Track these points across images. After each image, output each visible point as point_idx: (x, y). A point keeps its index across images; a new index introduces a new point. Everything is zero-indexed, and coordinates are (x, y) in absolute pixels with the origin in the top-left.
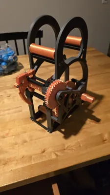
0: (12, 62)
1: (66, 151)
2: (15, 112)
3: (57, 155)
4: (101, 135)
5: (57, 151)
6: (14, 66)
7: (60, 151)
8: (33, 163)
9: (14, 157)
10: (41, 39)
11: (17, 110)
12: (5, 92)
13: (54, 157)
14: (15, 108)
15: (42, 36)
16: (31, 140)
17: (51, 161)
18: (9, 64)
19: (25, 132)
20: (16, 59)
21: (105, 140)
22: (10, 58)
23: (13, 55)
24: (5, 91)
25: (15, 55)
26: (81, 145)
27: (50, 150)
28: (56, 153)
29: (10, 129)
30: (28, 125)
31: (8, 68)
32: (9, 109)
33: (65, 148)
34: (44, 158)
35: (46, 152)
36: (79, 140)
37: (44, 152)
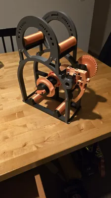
1: (46, 142)
3: (37, 147)
7: (41, 143)
8: (14, 157)
13: (34, 149)
16: (12, 136)
17: (32, 154)
19: (6, 129)
21: (82, 130)
26: (60, 136)
27: (32, 143)
28: (37, 145)
30: (9, 122)
33: (45, 140)
34: (25, 151)
35: (27, 145)
36: (58, 132)
37: (25, 146)
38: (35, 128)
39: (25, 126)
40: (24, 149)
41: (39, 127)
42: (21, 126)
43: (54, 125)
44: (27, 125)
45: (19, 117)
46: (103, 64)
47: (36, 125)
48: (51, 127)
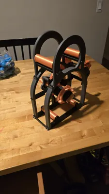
0: (9, 67)
2: (10, 112)
3: (41, 148)
4: (81, 132)
5: (42, 145)
6: (11, 71)
7: (45, 144)
8: (21, 154)
9: (6, 150)
11: (11, 110)
12: (2, 95)
13: (39, 149)
14: (10, 108)
16: (21, 136)
17: (36, 153)
18: (7, 69)
19: (17, 129)
20: (13, 65)
21: (84, 136)
22: (8, 63)
23: (10, 61)
24: (2, 93)
25: (12, 61)
26: (63, 140)
27: (36, 143)
29: (4, 127)
30: (20, 123)
31: (5, 72)
32: (5, 110)
33: (49, 142)
34: (30, 150)
35: (33, 145)
36: (62, 136)
42: (29, 128)
44: (35, 127)
45: (29, 119)
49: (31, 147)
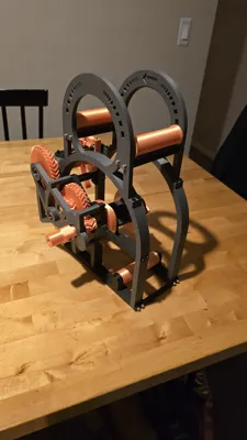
1: (73, 367)
3: (51, 378)
4: (154, 328)
5: (55, 368)
7: (60, 367)
10: (44, 108)
13: (44, 382)
15: (46, 104)
17: (37, 394)
21: (162, 338)
26: (110, 352)
27: (39, 365)
28: (50, 372)
33: (73, 360)
34: (20, 386)
35: (28, 370)
36: (106, 341)
37: (21, 372)
38: (52, 326)
39: (28, 320)
40: (19, 381)
41: (61, 324)
42: (18, 320)
43: (98, 324)
44: (33, 318)
45: (17, 296)
46: (221, 185)
47: (54, 319)
48: (89, 328)
49: (22, 377)
